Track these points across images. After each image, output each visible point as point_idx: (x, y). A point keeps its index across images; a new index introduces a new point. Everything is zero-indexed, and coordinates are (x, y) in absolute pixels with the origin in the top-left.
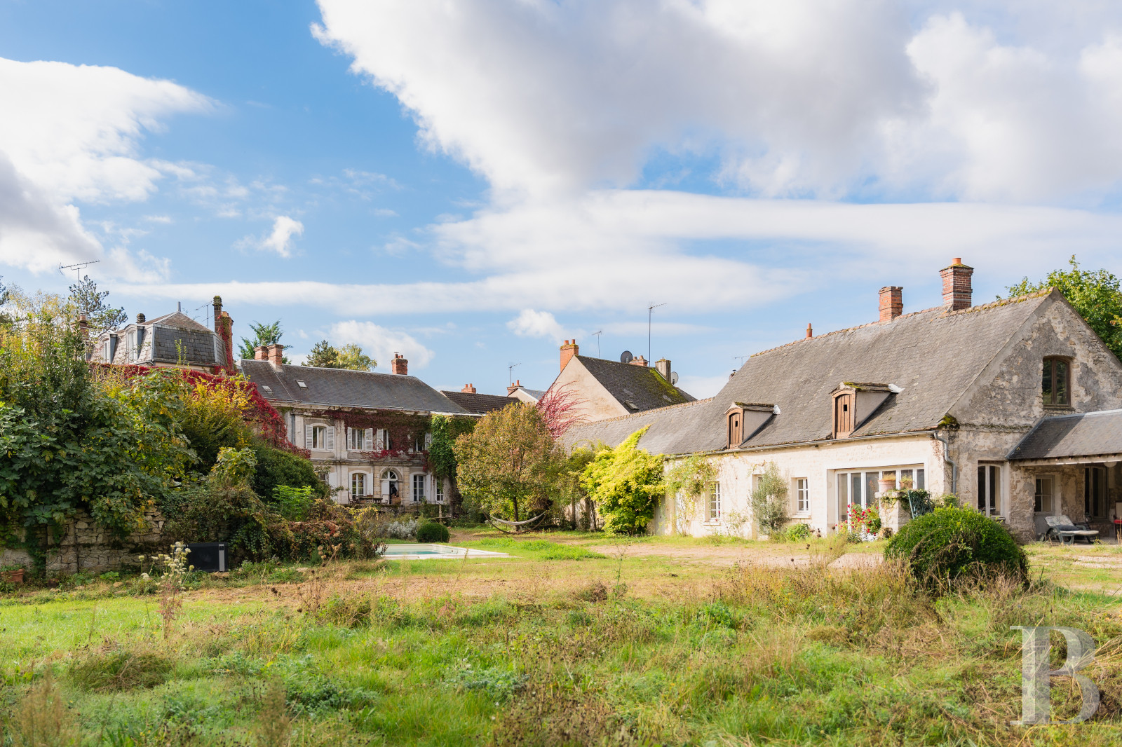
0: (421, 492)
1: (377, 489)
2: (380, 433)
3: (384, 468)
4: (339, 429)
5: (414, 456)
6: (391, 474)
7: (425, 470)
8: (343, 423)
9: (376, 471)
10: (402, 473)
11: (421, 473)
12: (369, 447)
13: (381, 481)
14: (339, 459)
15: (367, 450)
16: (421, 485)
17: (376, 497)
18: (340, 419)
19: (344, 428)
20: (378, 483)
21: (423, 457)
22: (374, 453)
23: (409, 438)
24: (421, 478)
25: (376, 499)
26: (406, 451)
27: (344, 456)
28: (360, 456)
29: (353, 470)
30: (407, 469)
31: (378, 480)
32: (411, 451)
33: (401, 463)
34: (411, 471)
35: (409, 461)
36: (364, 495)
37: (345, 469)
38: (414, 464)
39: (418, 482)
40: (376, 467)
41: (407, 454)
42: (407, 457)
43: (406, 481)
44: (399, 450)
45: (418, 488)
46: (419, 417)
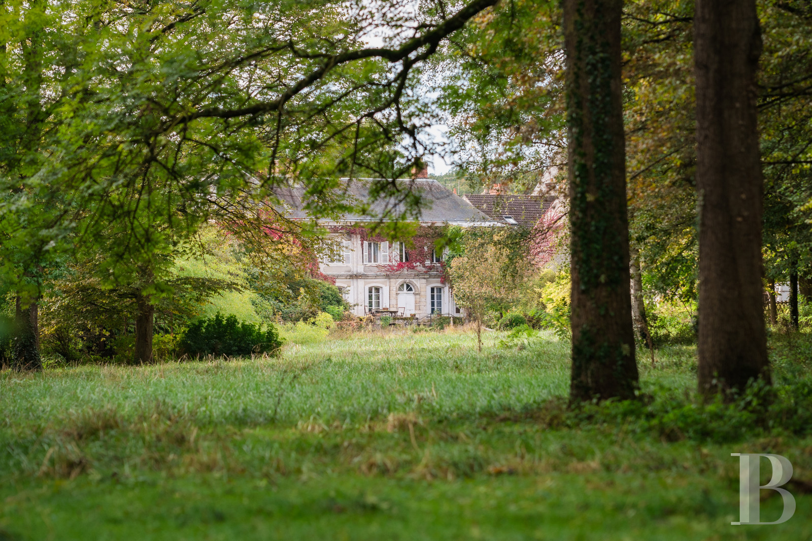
0: (440, 304)
1: (393, 302)
2: (396, 245)
3: (400, 281)
4: (355, 243)
5: (430, 268)
6: (408, 286)
7: (443, 282)
8: (359, 236)
9: (392, 284)
10: (418, 285)
11: (439, 285)
12: (385, 261)
13: (397, 294)
14: (355, 273)
15: (383, 264)
16: (440, 297)
17: (392, 310)
18: (356, 234)
19: (360, 242)
20: (395, 296)
21: (440, 269)
22: (389, 266)
23: (426, 248)
24: (440, 290)
25: (391, 312)
26: (422, 262)
27: (360, 270)
28: (376, 269)
29: (369, 283)
30: (424, 281)
31: (394, 292)
32: (428, 263)
33: (417, 276)
34: (428, 283)
35: (426, 273)
36: (381, 308)
37: (361, 282)
38: (430, 276)
39: (435, 294)
40: (392, 280)
41: (424, 266)
42: (424, 270)
43: (422, 293)
44: (416, 261)
45: (435, 300)
46: (437, 228)
